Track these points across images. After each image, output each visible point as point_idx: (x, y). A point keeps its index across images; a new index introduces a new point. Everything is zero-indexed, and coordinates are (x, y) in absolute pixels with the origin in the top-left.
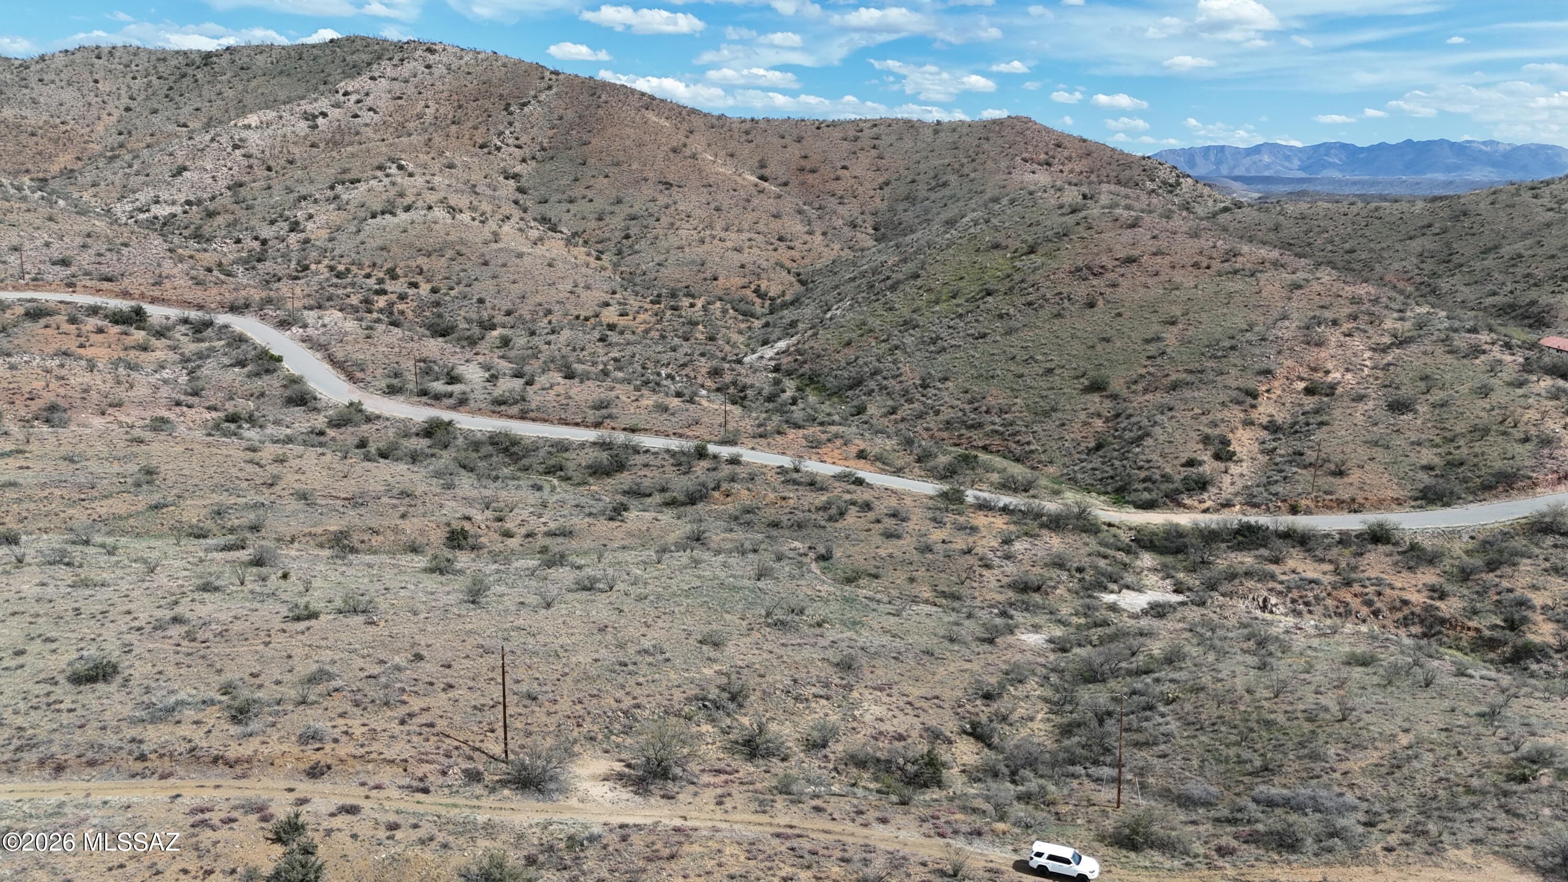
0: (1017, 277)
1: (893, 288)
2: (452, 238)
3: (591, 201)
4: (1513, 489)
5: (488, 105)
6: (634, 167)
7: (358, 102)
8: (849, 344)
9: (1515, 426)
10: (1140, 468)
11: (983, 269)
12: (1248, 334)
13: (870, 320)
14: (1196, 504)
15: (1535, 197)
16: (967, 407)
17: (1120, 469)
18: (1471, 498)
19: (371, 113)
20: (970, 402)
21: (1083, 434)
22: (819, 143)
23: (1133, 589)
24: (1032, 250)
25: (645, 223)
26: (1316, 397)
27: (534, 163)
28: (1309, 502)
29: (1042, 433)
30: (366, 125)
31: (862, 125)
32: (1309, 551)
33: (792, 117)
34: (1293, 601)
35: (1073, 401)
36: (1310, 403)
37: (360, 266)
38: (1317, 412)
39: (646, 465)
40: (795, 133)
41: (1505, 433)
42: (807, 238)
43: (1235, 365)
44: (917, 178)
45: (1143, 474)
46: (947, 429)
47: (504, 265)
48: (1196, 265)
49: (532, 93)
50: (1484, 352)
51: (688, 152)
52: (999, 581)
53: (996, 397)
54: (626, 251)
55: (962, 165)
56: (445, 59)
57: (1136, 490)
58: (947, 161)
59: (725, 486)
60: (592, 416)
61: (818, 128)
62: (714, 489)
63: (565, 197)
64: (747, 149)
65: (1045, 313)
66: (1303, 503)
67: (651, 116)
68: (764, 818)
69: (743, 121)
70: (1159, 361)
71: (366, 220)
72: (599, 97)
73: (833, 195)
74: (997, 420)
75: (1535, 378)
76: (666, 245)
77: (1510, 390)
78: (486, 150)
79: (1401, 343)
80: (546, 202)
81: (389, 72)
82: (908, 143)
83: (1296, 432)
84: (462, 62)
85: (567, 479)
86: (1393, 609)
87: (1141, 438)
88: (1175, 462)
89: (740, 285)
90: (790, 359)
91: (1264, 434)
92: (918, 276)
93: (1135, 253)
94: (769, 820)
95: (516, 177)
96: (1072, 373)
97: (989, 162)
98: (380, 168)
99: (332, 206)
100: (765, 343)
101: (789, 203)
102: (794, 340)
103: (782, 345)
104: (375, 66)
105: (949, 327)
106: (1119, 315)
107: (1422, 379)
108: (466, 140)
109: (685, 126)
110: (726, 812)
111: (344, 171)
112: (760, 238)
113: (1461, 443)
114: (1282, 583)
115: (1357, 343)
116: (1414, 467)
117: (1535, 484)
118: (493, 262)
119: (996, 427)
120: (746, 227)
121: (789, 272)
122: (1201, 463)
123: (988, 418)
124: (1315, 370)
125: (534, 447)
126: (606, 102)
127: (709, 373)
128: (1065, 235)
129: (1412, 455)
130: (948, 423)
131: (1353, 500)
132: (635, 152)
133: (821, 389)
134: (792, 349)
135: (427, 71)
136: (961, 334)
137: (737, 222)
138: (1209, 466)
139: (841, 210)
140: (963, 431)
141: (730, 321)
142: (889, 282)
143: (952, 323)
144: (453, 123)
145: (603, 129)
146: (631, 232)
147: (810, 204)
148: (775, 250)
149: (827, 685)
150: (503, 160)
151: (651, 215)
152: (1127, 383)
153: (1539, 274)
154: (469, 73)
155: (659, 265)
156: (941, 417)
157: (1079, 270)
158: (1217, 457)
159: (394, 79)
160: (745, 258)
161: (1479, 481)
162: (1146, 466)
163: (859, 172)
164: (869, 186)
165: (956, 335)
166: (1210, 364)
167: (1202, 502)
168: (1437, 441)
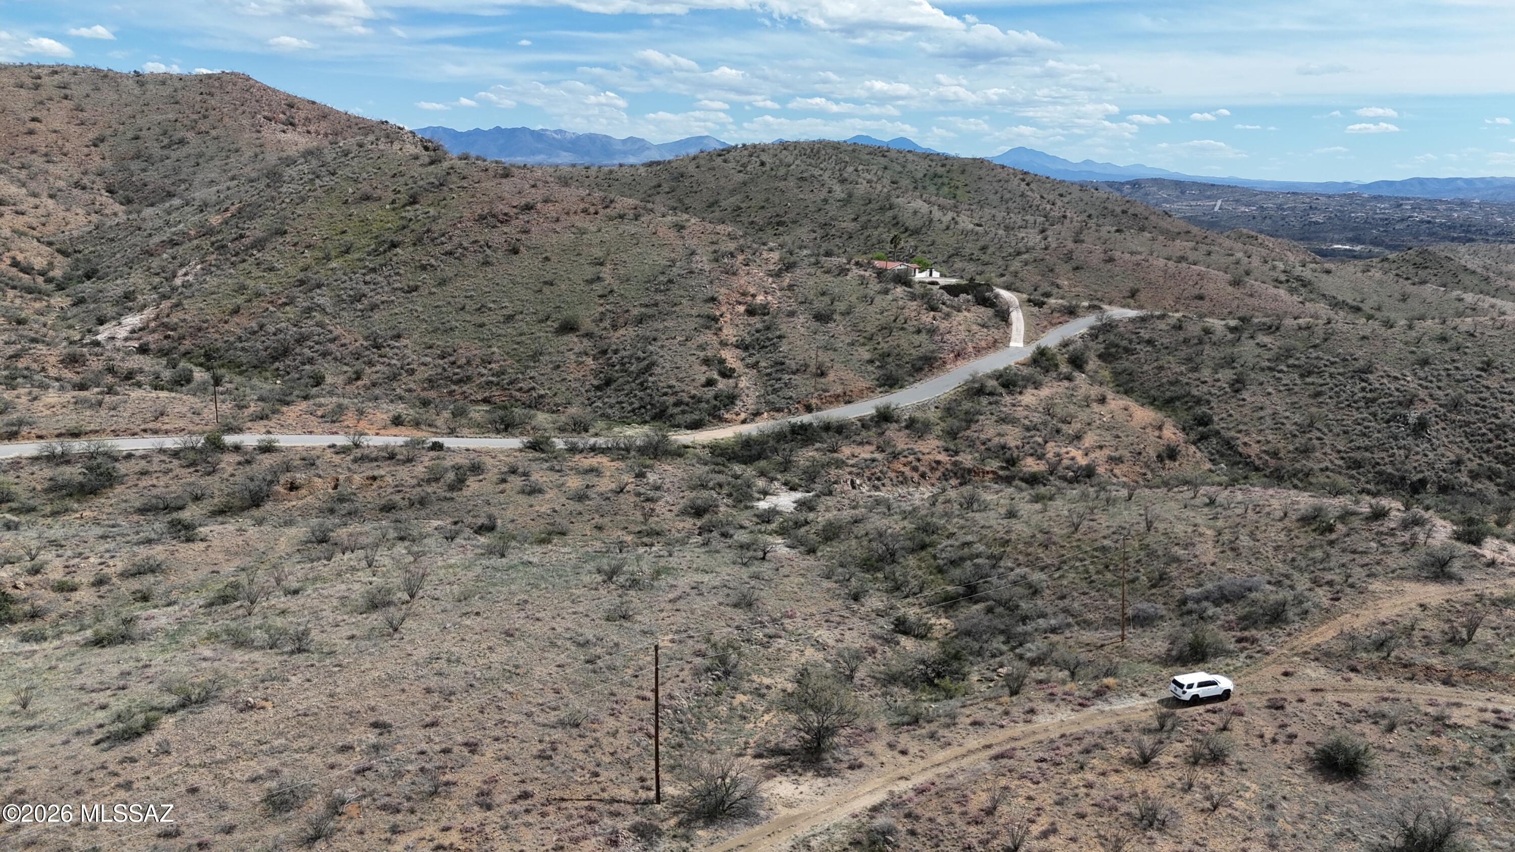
1: (257, 247)
4: (934, 369)
8: (236, 311)
9: (905, 323)
10: (665, 394)
11: (367, 223)
12: (674, 269)
13: (250, 283)
14: (734, 417)
15: (725, 161)
16: (442, 362)
17: (647, 398)
18: (912, 379)
20: (442, 358)
21: (582, 373)
24: (413, 201)
26: (758, 318)
28: (816, 401)
29: (541, 378)
31: (36, 71)
32: (848, 438)
34: (869, 479)
35: (552, 343)
36: (756, 322)
38: (768, 328)
41: (902, 329)
43: (682, 297)
44: (141, 135)
45: (672, 399)
46: (433, 387)
48: (585, 211)
50: (848, 270)
52: (671, 511)
53: (469, 347)
55: (194, 122)
57: (676, 414)
58: (171, 117)
59: (282, 478)
62: (271, 484)
65: (471, 260)
66: (814, 401)
70: (611, 298)
73: (34, 152)
74: (484, 371)
75: (892, 287)
77: (883, 296)
79: (787, 268)
82: (110, 94)
83: (764, 346)
86: (933, 469)
87: (648, 368)
88: (695, 384)
90: (155, 336)
91: (741, 352)
92: (284, 232)
93: (527, 200)
96: (535, 317)
97: (226, 120)
102: (146, 314)
103: (130, 321)
105: (366, 283)
106: (547, 259)
107: (822, 295)
113: (879, 340)
115: (756, 272)
116: (861, 362)
117: (944, 362)
119: (488, 378)
121: (38, 242)
122: (716, 382)
123: (473, 370)
124: (744, 294)
127: (62, 362)
128: (441, 185)
129: (854, 353)
130: (429, 381)
131: (843, 394)
133: (236, 366)
134: (153, 324)
136: (387, 289)
138: (722, 383)
139: (54, 169)
143: (367, 278)
152: (594, 321)
153: (759, 220)
156: (418, 376)
157: (482, 218)
158: (723, 375)
161: (909, 366)
162: (670, 391)
163: (56, 125)
164: (78, 143)
165: (380, 290)
166: (659, 297)
167: (738, 414)
168: (862, 340)
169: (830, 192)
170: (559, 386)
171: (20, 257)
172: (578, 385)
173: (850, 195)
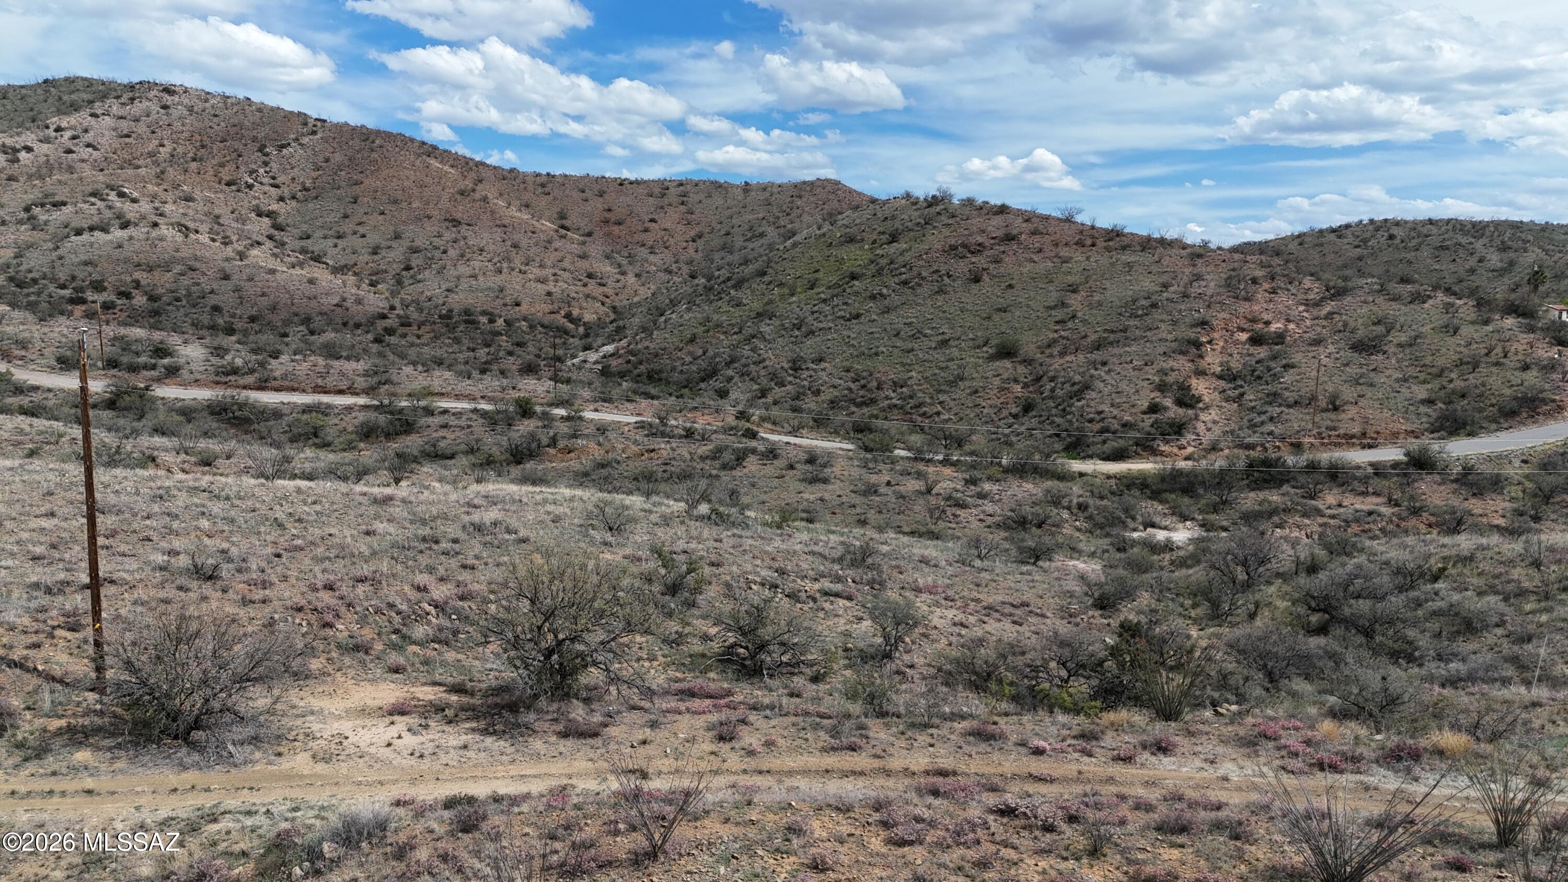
0: (883, 262)
1: (738, 285)
2: (185, 253)
3: (363, 236)
4: (1538, 414)
5: (237, 145)
6: (414, 206)
7: (74, 138)
8: (692, 340)
9: (1505, 356)
10: (1091, 421)
11: (841, 261)
12: (1165, 294)
13: (715, 317)
14: (1175, 450)
16: (852, 386)
17: (1065, 425)
18: (1494, 426)
19: (90, 150)
20: (855, 381)
21: (1002, 400)
22: (622, 199)
23: (1161, 528)
24: (894, 238)
25: (429, 255)
26: (1265, 347)
27: (294, 203)
28: (1312, 440)
29: (952, 403)
30: (83, 161)
31: (666, 184)
32: (1343, 485)
33: (591, 174)
35: (980, 369)
36: (1262, 352)
37: (53, 280)
38: (1274, 358)
39: (445, 426)
40: (596, 188)
41: (1497, 364)
42: (619, 277)
43: (1161, 321)
44: (732, 231)
45: (1097, 427)
47: (250, 279)
48: (1080, 244)
49: (292, 136)
50: (1429, 297)
51: (477, 196)
52: (980, 520)
53: (887, 371)
54: (407, 282)
55: (778, 218)
56: (186, 101)
57: (1094, 443)
58: (761, 216)
59: (562, 444)
60: (361, 382)
61: (621, 184)
62: (548, 446)
63: (331, 233)
64: (544, 201)
65: (925, 290)
66: (1308, 440)
67: (435, 163)
68: (861, 761)
69: (538, 175)
70: (1070, 324)
71: (68, 237)
72: (373, 142)
73: (643, 245)
74: (893, 395)
75: (1497, 317)
76: (456, 273)
77: (1477, 327)
78: (234, 188)
79: (1333, 295)
80: (308, 237)
81: (116, 109)
82: (718, 200)
83: (1259, 378)
84: (207, 105)
85: (326, 445)
87: (1081, 391)
88: (1134, 410)
89: (547, 310)
90: (620, 361)
91: (1222, 383)
92: (765, 274)
93: (1015, 232)
94: (877, 763)
95: (270, 214)
96: (971, 343)
97: (805, 215)
98: (94, 194)
99: (23, 228)
100: (587, 348)
101: (596, 248)
102: (624, 343)
103: (609, 348)
104: (97, 104)
105: (813, 313)
106: (1011, 286)
107: (1374, 324)
108: (209, 176)
109: (473, 175)
110: (751, 753)
111: (46, 196)
112: (566, 275)
113: (1453, 375)
114: (1333, 517)
115: (1284, 300)
116: (1411, 401)
117: (1562, 407)
118: (235, 277)
119: (894, 401)
120: (549, 263)
121: (603, 304)
122: (1166, 409)
123: (882, 394)
124: (1254, 320)
125: (277, 414)
126: (381, 147)
127: (520, 370)
128: (927, 224)
129: (1403, 390)
130: (832, 402)
131: (1364, 434)
132: (416, 191)
134: (621, 352)
135: (162, 111)
136: (829, 317)
137: (538, 259)
138: (1174, 412)
139: (652, 258)
140: (853, 409)
141: (539, 336)
142: (729, 284)
143: (816, 308)
144: (194, 160)
145: (377, 170)
146: (413, 264)
147: (619, 253)
148: (585, 285)
149: (838, 579)
150: (255, 198)
151: (437, 248)
152: (1039, 347)
154: (216, 116)
155: (448, 290)
156: (823, 397)
157: (953, 248)
158: (1180, 403)
159: (121, 118)
160: (551, 287)
161: (1495, 410)
162: (1097, 417)
163: (668, 225)
164: (680, 238)
165: (822, 318)
166: (1132, 322)
167: (1182, 448)
168: (1422, 376)
169: (1480, 261)
170: (968, 411)
171: (575, 312)
172: (992, 411)
173: (1512, 263)
